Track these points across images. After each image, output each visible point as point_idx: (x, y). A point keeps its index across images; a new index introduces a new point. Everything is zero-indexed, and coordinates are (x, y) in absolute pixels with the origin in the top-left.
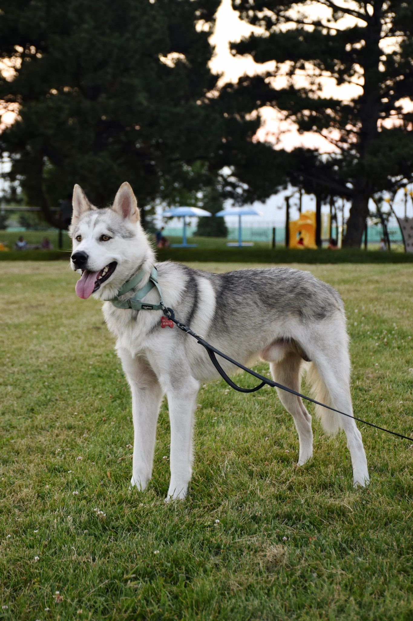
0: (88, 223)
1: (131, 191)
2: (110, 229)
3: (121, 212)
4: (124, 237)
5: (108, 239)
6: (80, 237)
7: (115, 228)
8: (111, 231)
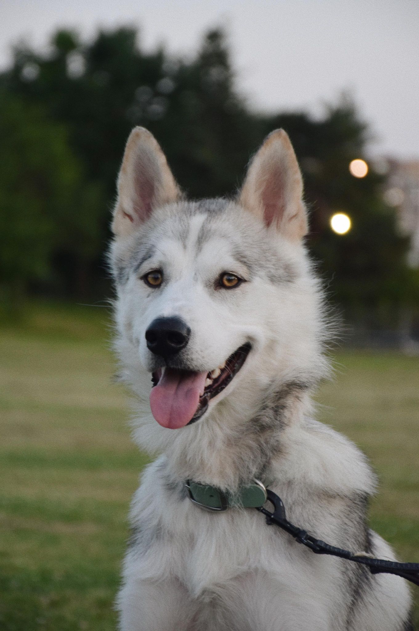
0: (183, 237)
1: (291, 152)
2: (240, 258)
3: (260, 213)
4: (273, 279)
5: (235, 282)
6: (156, 277)
7: (251, 253)
8: (244, 263)
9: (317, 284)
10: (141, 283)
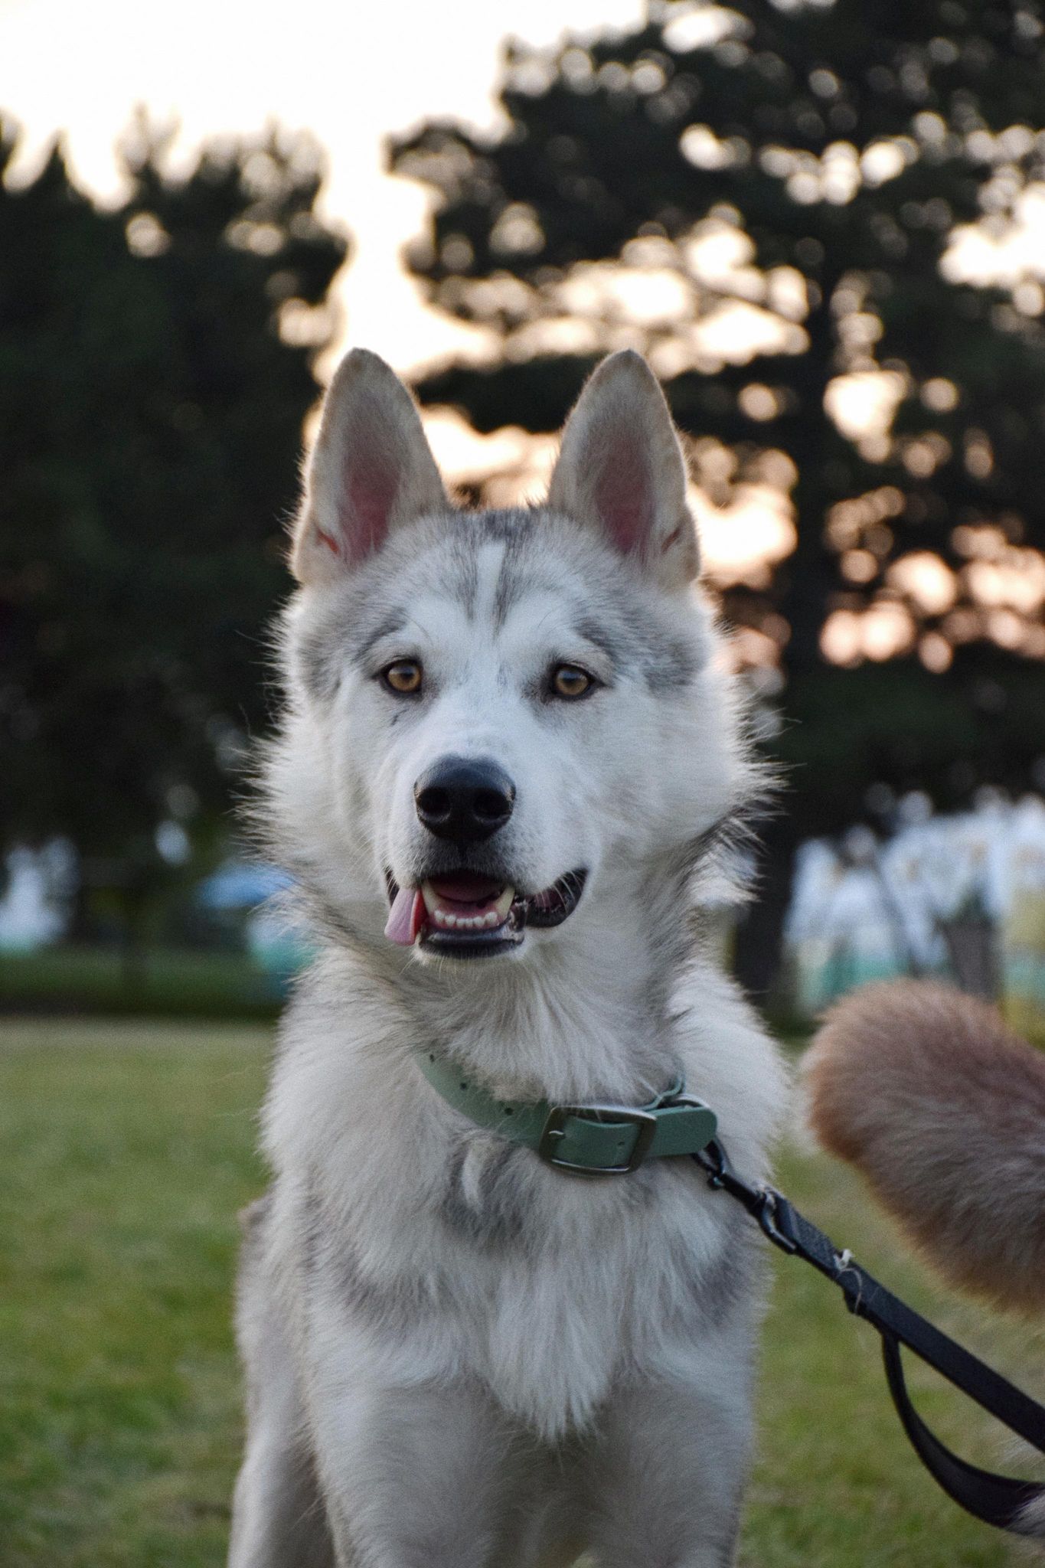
0: (466, 593)
2: (591, 632)
4: (652, 681)
6: (408, 672)
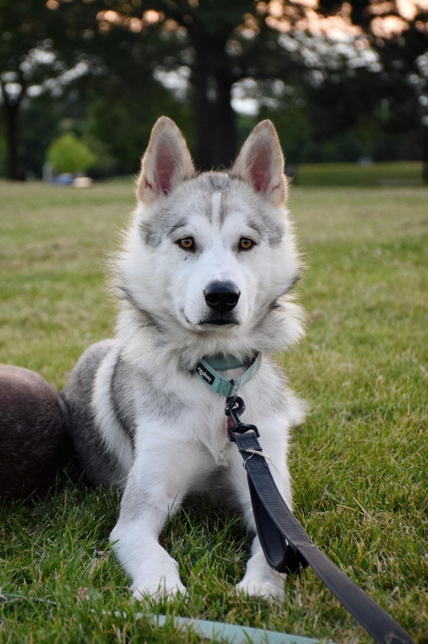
1: (275, 138)
2: (253, 225)
5: (250, 244)
6: (188, 241)
7: (258, 221)
8: (255, 229)
9: (294, 240)
10: (176, 247)
